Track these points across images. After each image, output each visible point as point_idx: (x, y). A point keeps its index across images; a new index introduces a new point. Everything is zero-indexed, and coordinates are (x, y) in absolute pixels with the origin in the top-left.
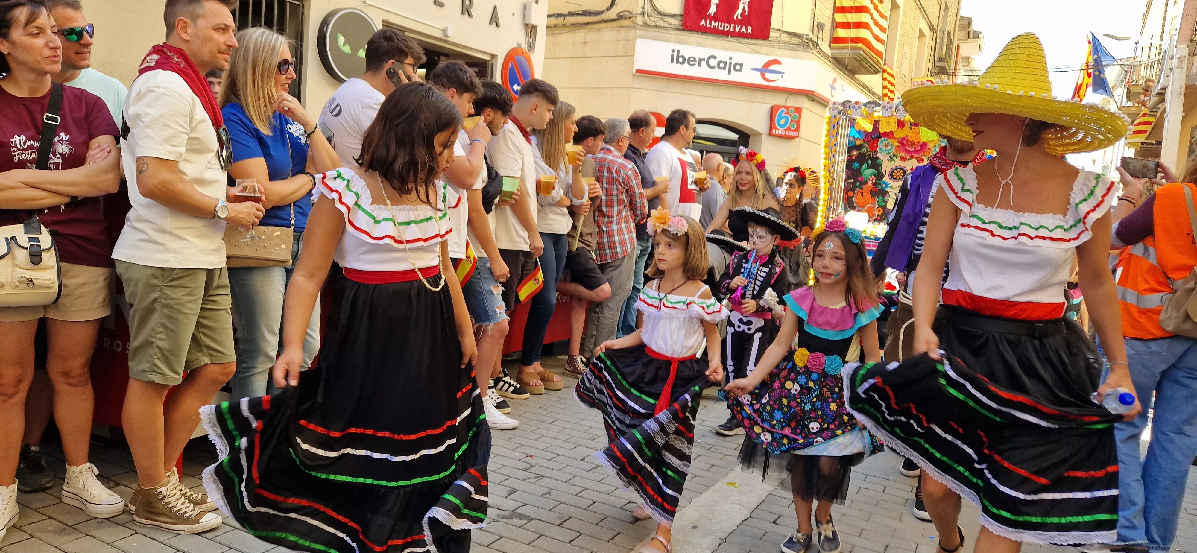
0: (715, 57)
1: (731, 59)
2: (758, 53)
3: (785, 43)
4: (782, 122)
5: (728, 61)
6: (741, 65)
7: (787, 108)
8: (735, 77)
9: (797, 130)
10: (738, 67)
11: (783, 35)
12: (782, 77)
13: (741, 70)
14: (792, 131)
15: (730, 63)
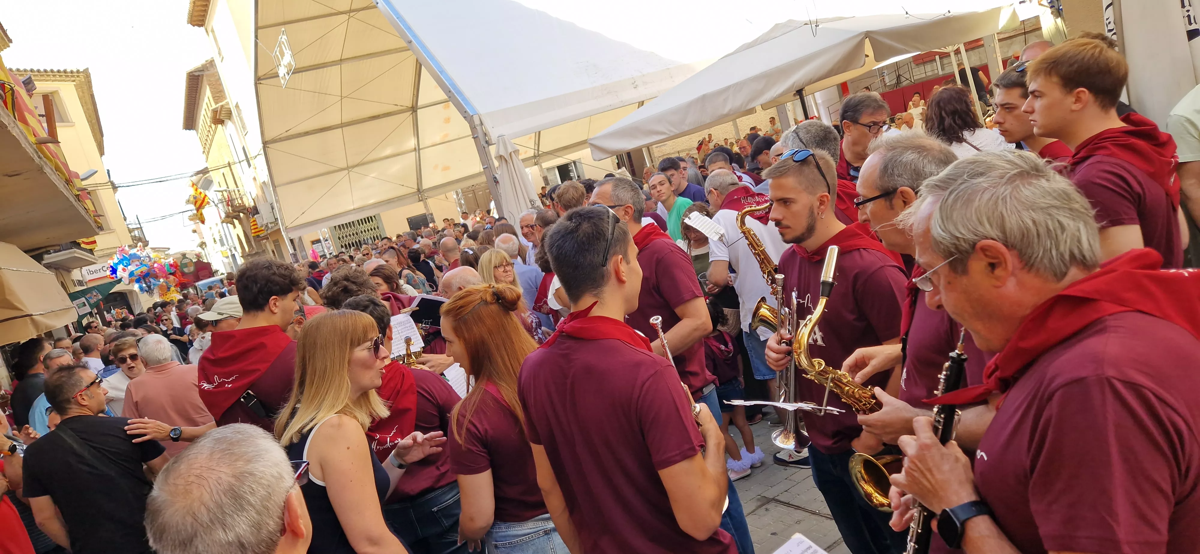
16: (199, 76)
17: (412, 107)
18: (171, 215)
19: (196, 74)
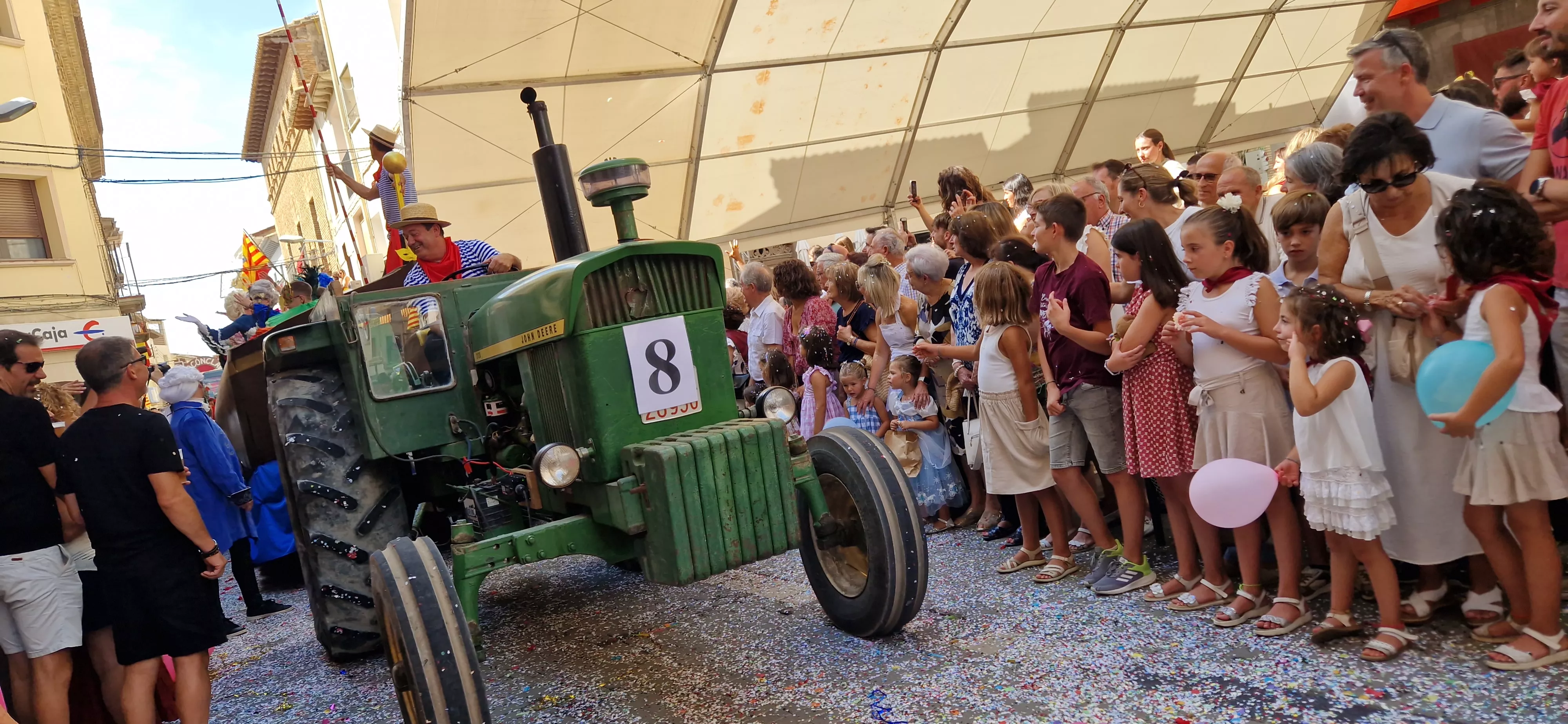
0: (39, 330)
1: (53, 328)
2: (74, 318)
3: (91, 305)
5: (52, 331)
6: (64, 332)
8: (62, 343)
10: (62, 334)
11: (88, 299)
12: (103, 334)
13: (66, 336)
15: (54, 332)
16: (280, 45)
17: (704, 65)
18: (200, 277)
19: (277, 41)
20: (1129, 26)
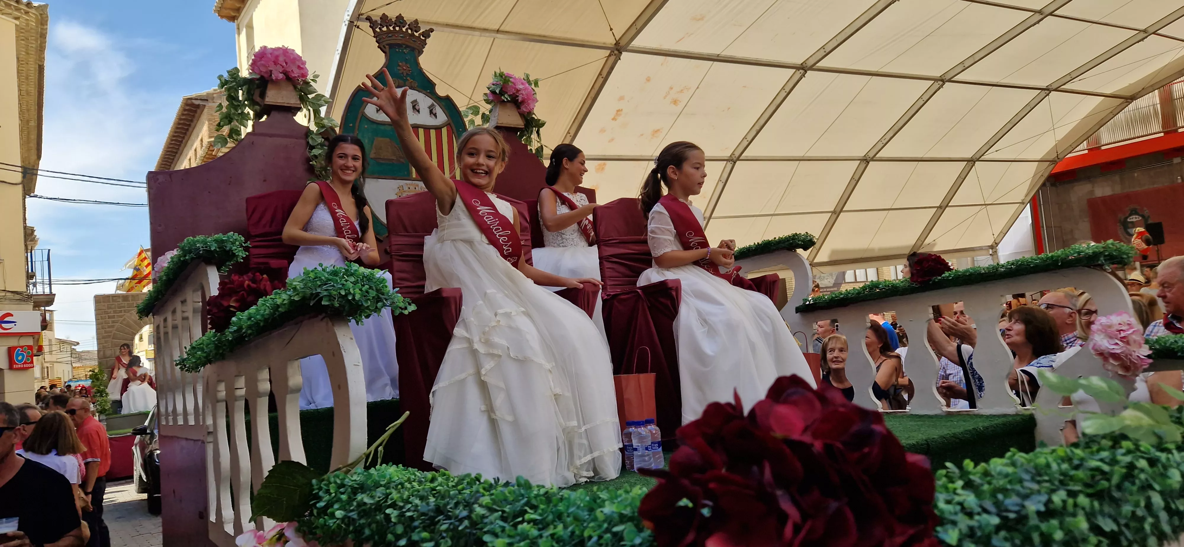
3: (10, 300)
4: (20, 358)
7: (22, 347)
9: (32, 362)
11: (8, 294)
12: (15, 325)
14: (28, 363)
16: (198, 106)
20: (873, 159)
